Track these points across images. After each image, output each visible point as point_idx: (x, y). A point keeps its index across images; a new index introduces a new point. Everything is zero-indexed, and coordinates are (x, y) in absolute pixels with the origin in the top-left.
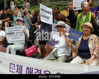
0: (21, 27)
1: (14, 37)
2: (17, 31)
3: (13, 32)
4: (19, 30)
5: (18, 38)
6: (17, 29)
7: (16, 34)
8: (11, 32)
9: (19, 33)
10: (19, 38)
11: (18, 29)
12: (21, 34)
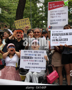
0: (43, 52)
1: (32, 62)
2: (37, 55)
3: (30, 56)
4: (40, 55)
5: (36, 64)
6: (37, 54)
7: (34, 59)
8: (28, 56)
9: (38, 58)
10: (38, 64)
11: (39, 53)
12: (41, 60)
